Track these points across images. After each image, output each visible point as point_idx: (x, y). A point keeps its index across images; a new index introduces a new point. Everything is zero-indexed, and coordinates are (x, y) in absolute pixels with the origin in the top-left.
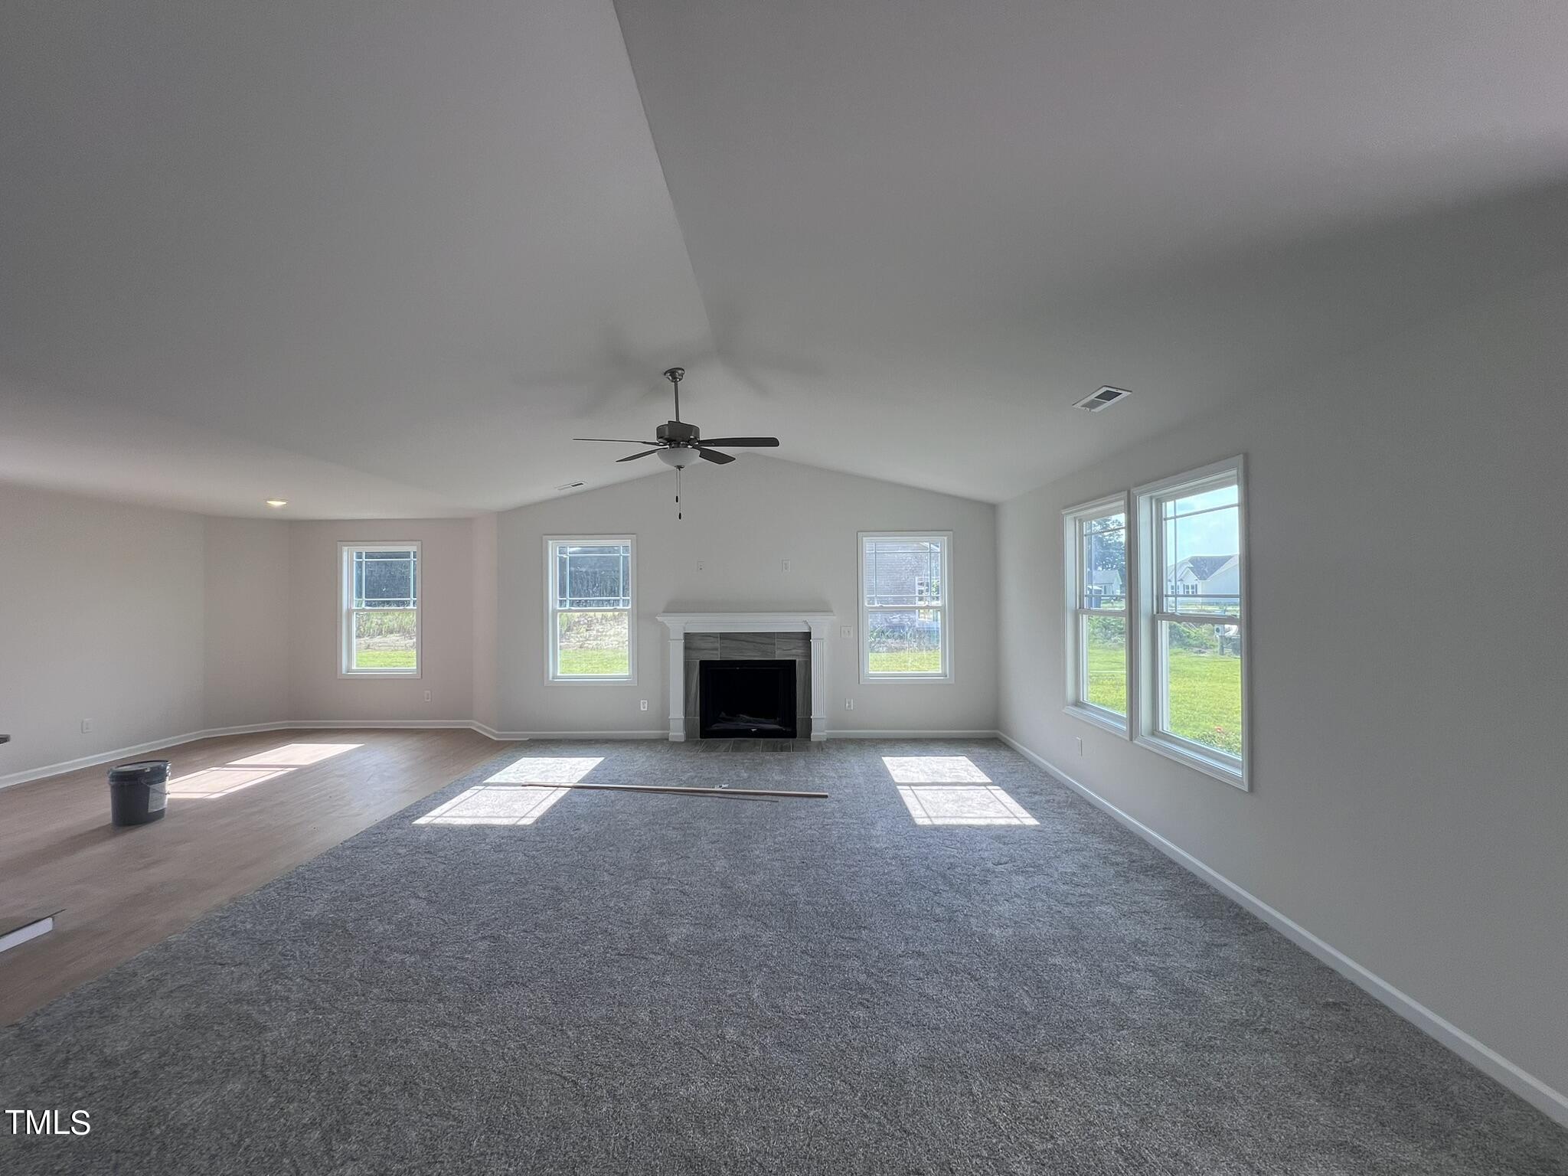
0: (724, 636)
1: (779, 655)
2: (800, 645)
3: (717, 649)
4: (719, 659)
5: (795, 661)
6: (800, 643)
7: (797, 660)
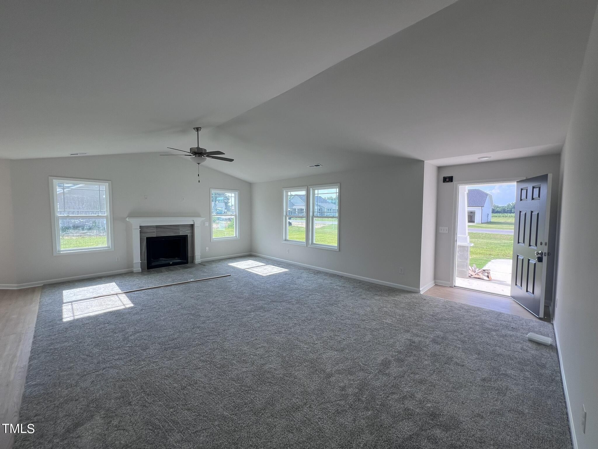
0: (157, 227)
1: (181, 233)
2: (189, 229)
3: (154, 232)
4: (155, 236)
5: (187, 235)
6: (189, 228)
7: (188, 235)
